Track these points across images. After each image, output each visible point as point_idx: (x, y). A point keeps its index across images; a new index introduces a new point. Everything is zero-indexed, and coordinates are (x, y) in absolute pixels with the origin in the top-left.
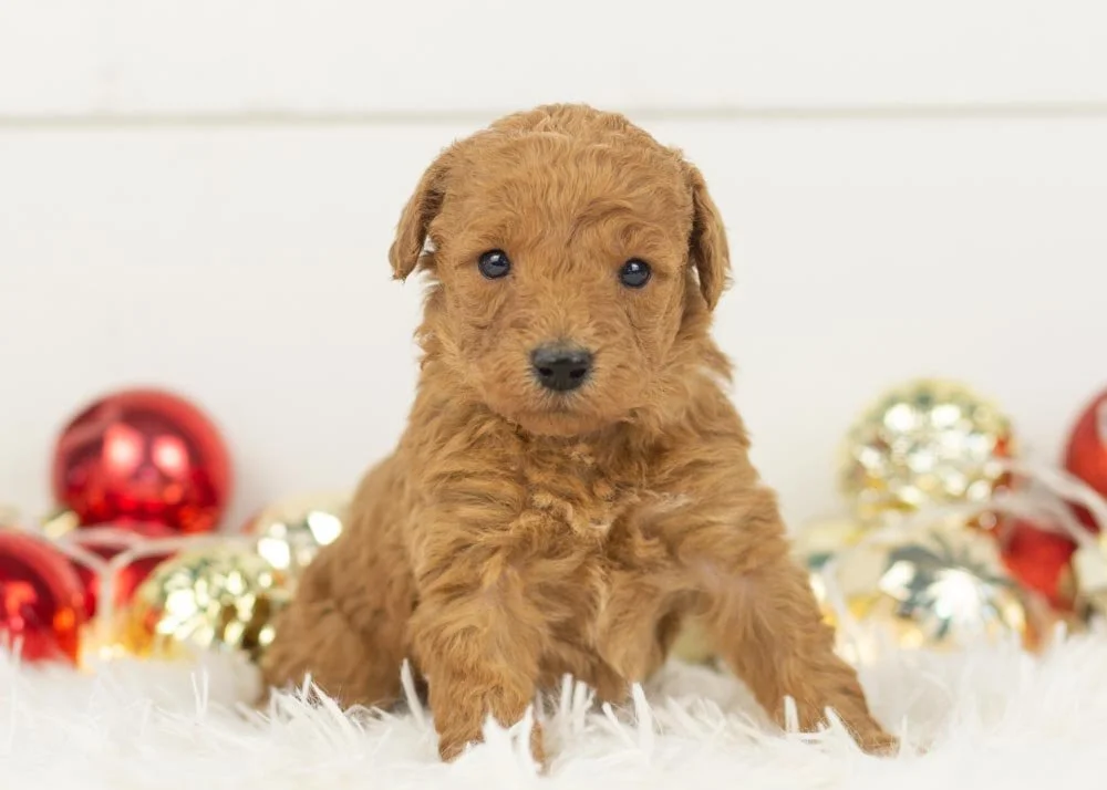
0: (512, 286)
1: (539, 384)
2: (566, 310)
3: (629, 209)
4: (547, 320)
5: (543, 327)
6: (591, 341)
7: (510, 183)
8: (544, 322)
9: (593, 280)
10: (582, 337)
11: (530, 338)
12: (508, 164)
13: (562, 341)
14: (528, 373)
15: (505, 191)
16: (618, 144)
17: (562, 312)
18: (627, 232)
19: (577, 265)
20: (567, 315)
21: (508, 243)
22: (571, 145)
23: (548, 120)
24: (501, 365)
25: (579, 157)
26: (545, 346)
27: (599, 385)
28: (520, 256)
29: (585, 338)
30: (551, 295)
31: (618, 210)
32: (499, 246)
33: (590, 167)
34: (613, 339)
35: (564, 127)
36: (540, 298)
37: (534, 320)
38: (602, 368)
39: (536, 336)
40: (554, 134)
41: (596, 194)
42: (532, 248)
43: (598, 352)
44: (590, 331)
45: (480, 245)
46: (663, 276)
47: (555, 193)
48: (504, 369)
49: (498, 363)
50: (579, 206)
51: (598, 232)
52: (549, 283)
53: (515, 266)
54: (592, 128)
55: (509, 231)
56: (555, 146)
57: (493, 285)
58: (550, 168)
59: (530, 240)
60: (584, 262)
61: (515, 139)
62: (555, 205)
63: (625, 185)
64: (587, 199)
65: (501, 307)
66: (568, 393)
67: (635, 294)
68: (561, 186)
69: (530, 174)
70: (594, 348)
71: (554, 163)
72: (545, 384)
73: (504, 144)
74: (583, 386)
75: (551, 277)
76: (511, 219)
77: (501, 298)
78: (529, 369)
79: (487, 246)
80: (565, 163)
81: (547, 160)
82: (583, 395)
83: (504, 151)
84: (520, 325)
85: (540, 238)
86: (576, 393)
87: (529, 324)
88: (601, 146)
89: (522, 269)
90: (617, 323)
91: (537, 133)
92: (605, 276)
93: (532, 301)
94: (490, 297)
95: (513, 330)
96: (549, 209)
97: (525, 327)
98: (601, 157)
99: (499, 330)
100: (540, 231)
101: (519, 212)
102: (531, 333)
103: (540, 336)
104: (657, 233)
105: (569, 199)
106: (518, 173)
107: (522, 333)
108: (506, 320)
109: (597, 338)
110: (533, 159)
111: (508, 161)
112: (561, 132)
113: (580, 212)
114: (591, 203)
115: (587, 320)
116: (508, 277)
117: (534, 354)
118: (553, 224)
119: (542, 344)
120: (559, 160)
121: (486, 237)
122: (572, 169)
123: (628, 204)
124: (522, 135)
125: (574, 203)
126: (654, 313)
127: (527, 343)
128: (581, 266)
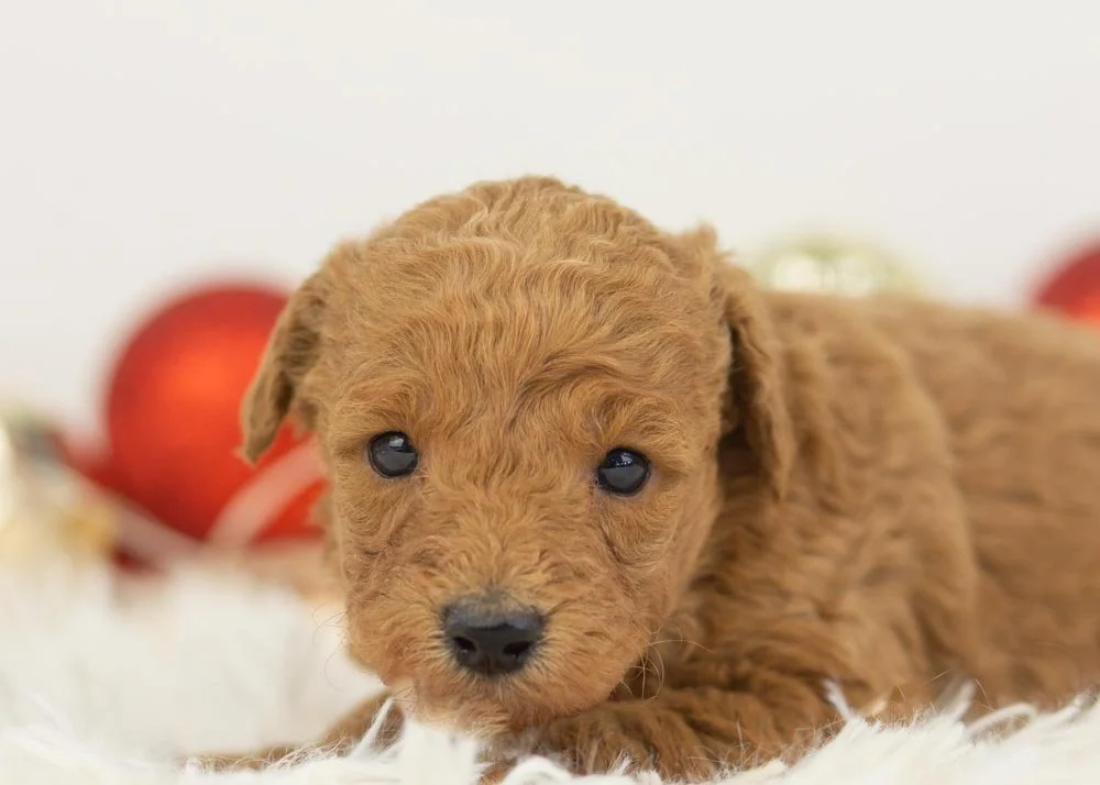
0: (419, 493)
1: (454, 662)
2: (502, 542)
3: (612, 369)
4: (469, 559)
5: (460, 567)
6: (540, 594)
7: (415, 323)
8: (464, 559)
9: (549, 488)
10: (526, 590)
11: (441, 586)
12: (415, 291)
13: (494, 593)
14: (436, 643)
15: (408, 338)
16: (599, 258)
17: (495, 544)
18: (609, 405)
19: (524, 462)
20: (504, 550)
21: (413, 421)
22: (519, 259)
23: (482, 216)
24: (394, 625)
25: (533, 280)
26: (464, 602)
27: (553, 666)
28: (432, 444)
29: (531, 590)
30: (479, 514)
31: (593, 370)
32: (398, 427)
33: (548, 298)
34: (583, 589)
35: (511, 228)
36: (461, 520)
37: (448, 556)
38: (559, 640)
39: (450, 584)
40: (493, 242)
41: (558, 344)
42: (452, 431)
43: (554, 611)
44: (538, 578)
45: (366, 425)
46: (671, 475)
47: (490, 340)
48: (398, 631)
49: (389, 622)
50: (528, 364)
51: (559, 407)
52: (478, 495)
53: (424, 461)
54: (556, 230)
55: (414, 402)
56: (491, 261)
57: (391, 488)
58: (481, 300)
59: (448, 418)
60: (537, 458)
61: (430, 248)
62: (489, 363)
63: (606, 329)
64: (543, 353)
65: (402, 526)
66: (502, 679)
67: (623, 507)
68: (499, 328)
69: (449, 310)
70: (545, 606)
71: (488, 292)
72: (463, 662)
73: (410, 258)
74: (526, 668)
75: (479, 482)
76: (415, 382)
77: (401, 512)
78: (438, 637)
79: (379, 426)
80: (507, 292)
81: (477, 286)
82: (527, 683)
83: (410, 270)
84: (427, 561)
85: (465, 418)
86: (516, 680)
87: (441, 562)
88: (572, 261)
89: (434, 467)
90: (589, 560)
91: (464, 239)
92: (573, 482)
93: (449, 522)
94: (385, 506)
95: (414, 569)
96: (479, 370)
97: (433, 565)
98: (569, 281)
99: (394, 564)
100: (463, 405)
101: (431, 374)
102: (442, 578)
103: (458, 584)
104: (661, 406)
105: (512, 352)
106: (429, 307)
107: (428, 575)
108: (408, 548)
109: (552, 590)
110: (454, 284)
111: (416, 287)
112: (505, 238)
113: (529, 374)
114: (550, 358)
115: (536, 559)
116: (415, 477)
117: (447, 612)
118: (486, 392)
119: (459, 598)
120: (497, 286)
121: (380, 412)
122: (519, 301)
123: (611, 361)
124: (443, 241)
125: (522, 359)
126: (656, 534)
127: (436, 592)
128: (530, 465)
